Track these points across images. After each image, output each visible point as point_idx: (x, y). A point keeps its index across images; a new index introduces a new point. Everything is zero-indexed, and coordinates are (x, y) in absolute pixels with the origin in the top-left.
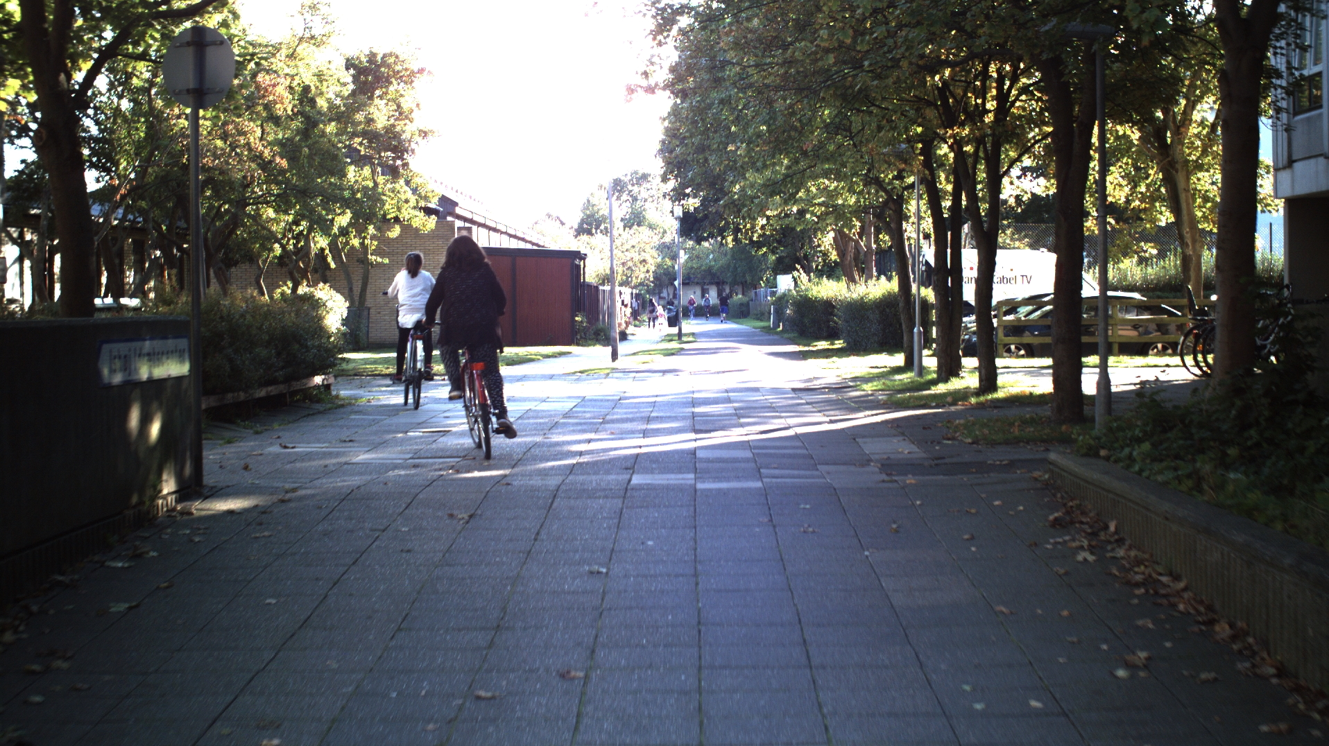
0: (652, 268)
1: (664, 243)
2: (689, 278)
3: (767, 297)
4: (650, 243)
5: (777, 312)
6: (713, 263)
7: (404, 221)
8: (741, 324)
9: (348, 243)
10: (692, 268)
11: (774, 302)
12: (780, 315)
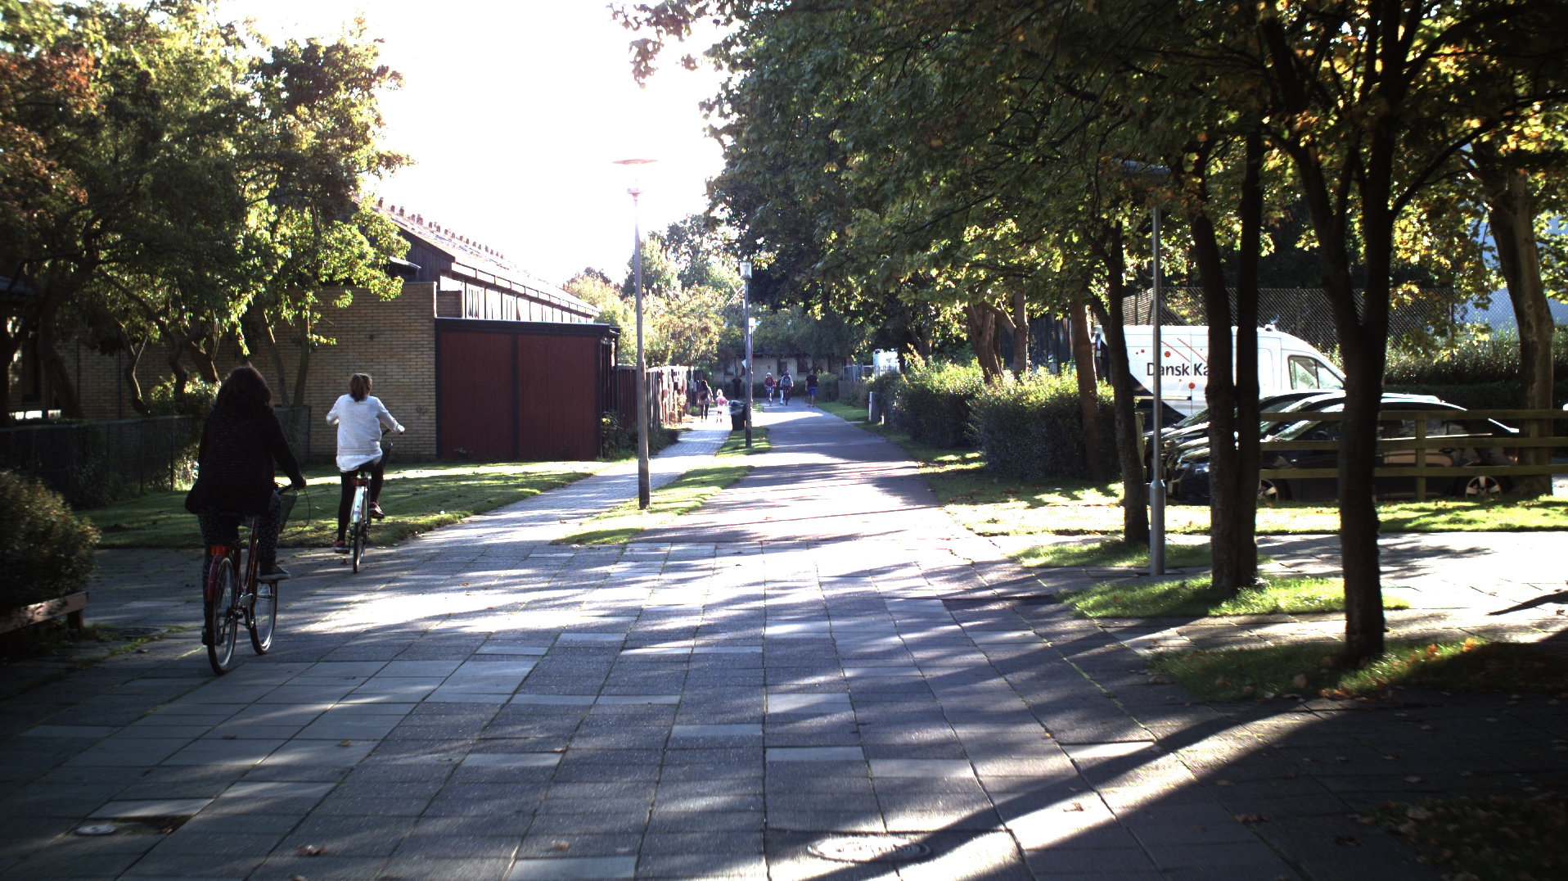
0: (717, 338)
1: (731, 306)
2: (762, 350)
3: (860, 376)
4: (714, 305)
5: (877, 400)
6: (792, 332)
7: (359, 283)
8: (829, 411)
9: (277, 315)
10: (766, 338)
11: (872, 386)
12: (881, 406)
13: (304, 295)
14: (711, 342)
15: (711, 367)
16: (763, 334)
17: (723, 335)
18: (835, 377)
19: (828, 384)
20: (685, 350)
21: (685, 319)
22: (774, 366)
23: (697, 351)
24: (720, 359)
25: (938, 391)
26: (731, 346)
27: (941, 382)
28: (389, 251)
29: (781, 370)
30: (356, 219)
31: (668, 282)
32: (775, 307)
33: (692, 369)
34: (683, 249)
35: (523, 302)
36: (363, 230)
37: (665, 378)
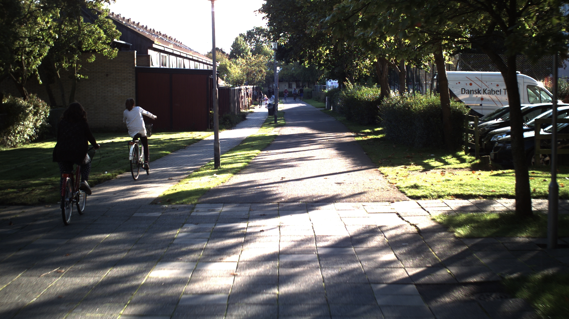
0: (265, 74)
1: (270, 62)
2: (282, 79)
3: (321, 89)
4: (264, 62)
5: (329, 100)
6: (294, 72)
7: (98, 51)
8: (309, 103)
9: (60, 66)
10: (284, 74)
11: (327, 94)
12: (332, 102)
13: (73, 57)
14: (263, 76)
15: (263, 85)
16: (283, 73)
17: (267, 73)
18: (311, 89)
19: (308, 92)
20: (253, 79)
21: (253, 67)
22: (287, 85)
23: (257, 79)
24: (266, 82)
25: (360, 99)
26: (270, 77)
27: (361, 95)
28: (113, 37)
29: (290, 87)
30: (97, 22)
31: (247, 53)
32: (287, 62)
33: (255, 86)
34: (253, 41)
35: (186, 61)
36: (100, 27)
37: (242, 91)
